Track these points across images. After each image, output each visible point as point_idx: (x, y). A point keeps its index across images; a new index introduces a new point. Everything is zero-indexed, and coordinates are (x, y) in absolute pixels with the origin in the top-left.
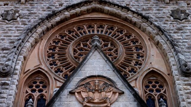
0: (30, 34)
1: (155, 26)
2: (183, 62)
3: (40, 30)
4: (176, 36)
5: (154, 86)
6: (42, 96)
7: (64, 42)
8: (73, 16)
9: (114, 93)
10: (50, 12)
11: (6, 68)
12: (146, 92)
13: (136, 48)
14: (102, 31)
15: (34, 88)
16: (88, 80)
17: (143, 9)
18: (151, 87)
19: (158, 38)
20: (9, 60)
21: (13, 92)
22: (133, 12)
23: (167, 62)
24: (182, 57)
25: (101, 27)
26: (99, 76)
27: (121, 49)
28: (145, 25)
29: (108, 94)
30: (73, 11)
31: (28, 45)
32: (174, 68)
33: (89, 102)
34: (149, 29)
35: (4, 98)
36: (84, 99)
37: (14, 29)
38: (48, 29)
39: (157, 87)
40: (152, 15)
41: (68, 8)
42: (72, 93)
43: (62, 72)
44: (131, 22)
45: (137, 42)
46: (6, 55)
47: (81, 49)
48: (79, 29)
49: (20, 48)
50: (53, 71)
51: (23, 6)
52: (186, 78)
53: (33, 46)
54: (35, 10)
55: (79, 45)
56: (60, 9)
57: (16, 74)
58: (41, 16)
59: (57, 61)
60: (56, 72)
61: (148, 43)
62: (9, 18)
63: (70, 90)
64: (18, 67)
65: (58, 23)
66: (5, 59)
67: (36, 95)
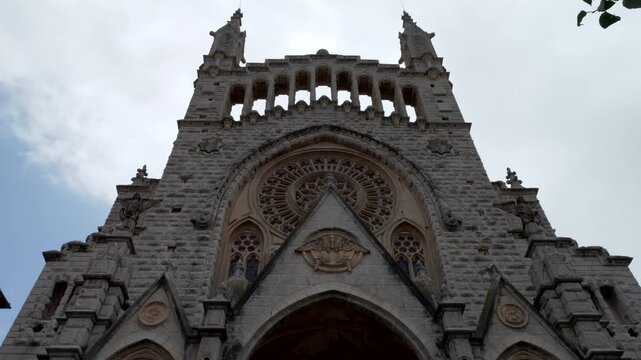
0: (237, 171)
1: (408, 161)
2: (446, 211)
3: (250, 165)
4: (435, 175)
5: (407, 244)
6: (253, 256)
7: (282, 182)
8: (294, 147)
9: (357, 252)
10: (265, 142)
11: (204, 217)
12: (396, 252)
13: (382, 191)
14: (335, 168)
15: (243, 244)
16: (320, 235)
17: (391, 139)
18: (402, 245)
19: (412, 178)
20: (209, 206)
21: (214, 250)
22: (378, 142)
23: (424, 211)
24: (445, 204)
25: (333, 161)
26: (335, 229)
27: (361, 193)
28: (393, 159)
29: (348, 254)
30: (295, 140)
31: (234, 185)
32: (434, 219)
33: (322, 265)
34: (399, 165)
35: (201, 258)
36: (315, 260)
37: (215, 163)
38: (261, 165)
39: (411, 245)
40: (402, 145)
41: (288, 136)
42: (298, 252)
43: (280, 222)
44: (374, 155)
45: (383, 183)
46: (205, 199)
47: (306, 192)
48: (303, 164)
49: (224, 190)
50: (269, 222)
51: (228, 133)
52: (451, 233)
53: (241, 188)
54: (243, 139)
55: (304, 186)
56: (277, 137)
57: (218, 225)
58: (251, 147)
59: (274, 208)
60: (272, 223)
61: (398, 185)
62: (209, 149)
63: (296, 248)
64: (221, 216)
65: (275, 156)
66: (203, 204)
67: (246, 254)
